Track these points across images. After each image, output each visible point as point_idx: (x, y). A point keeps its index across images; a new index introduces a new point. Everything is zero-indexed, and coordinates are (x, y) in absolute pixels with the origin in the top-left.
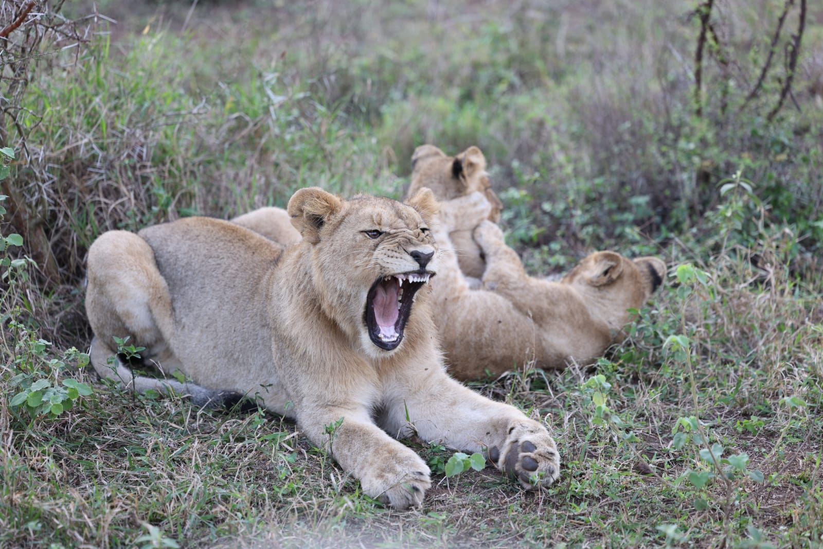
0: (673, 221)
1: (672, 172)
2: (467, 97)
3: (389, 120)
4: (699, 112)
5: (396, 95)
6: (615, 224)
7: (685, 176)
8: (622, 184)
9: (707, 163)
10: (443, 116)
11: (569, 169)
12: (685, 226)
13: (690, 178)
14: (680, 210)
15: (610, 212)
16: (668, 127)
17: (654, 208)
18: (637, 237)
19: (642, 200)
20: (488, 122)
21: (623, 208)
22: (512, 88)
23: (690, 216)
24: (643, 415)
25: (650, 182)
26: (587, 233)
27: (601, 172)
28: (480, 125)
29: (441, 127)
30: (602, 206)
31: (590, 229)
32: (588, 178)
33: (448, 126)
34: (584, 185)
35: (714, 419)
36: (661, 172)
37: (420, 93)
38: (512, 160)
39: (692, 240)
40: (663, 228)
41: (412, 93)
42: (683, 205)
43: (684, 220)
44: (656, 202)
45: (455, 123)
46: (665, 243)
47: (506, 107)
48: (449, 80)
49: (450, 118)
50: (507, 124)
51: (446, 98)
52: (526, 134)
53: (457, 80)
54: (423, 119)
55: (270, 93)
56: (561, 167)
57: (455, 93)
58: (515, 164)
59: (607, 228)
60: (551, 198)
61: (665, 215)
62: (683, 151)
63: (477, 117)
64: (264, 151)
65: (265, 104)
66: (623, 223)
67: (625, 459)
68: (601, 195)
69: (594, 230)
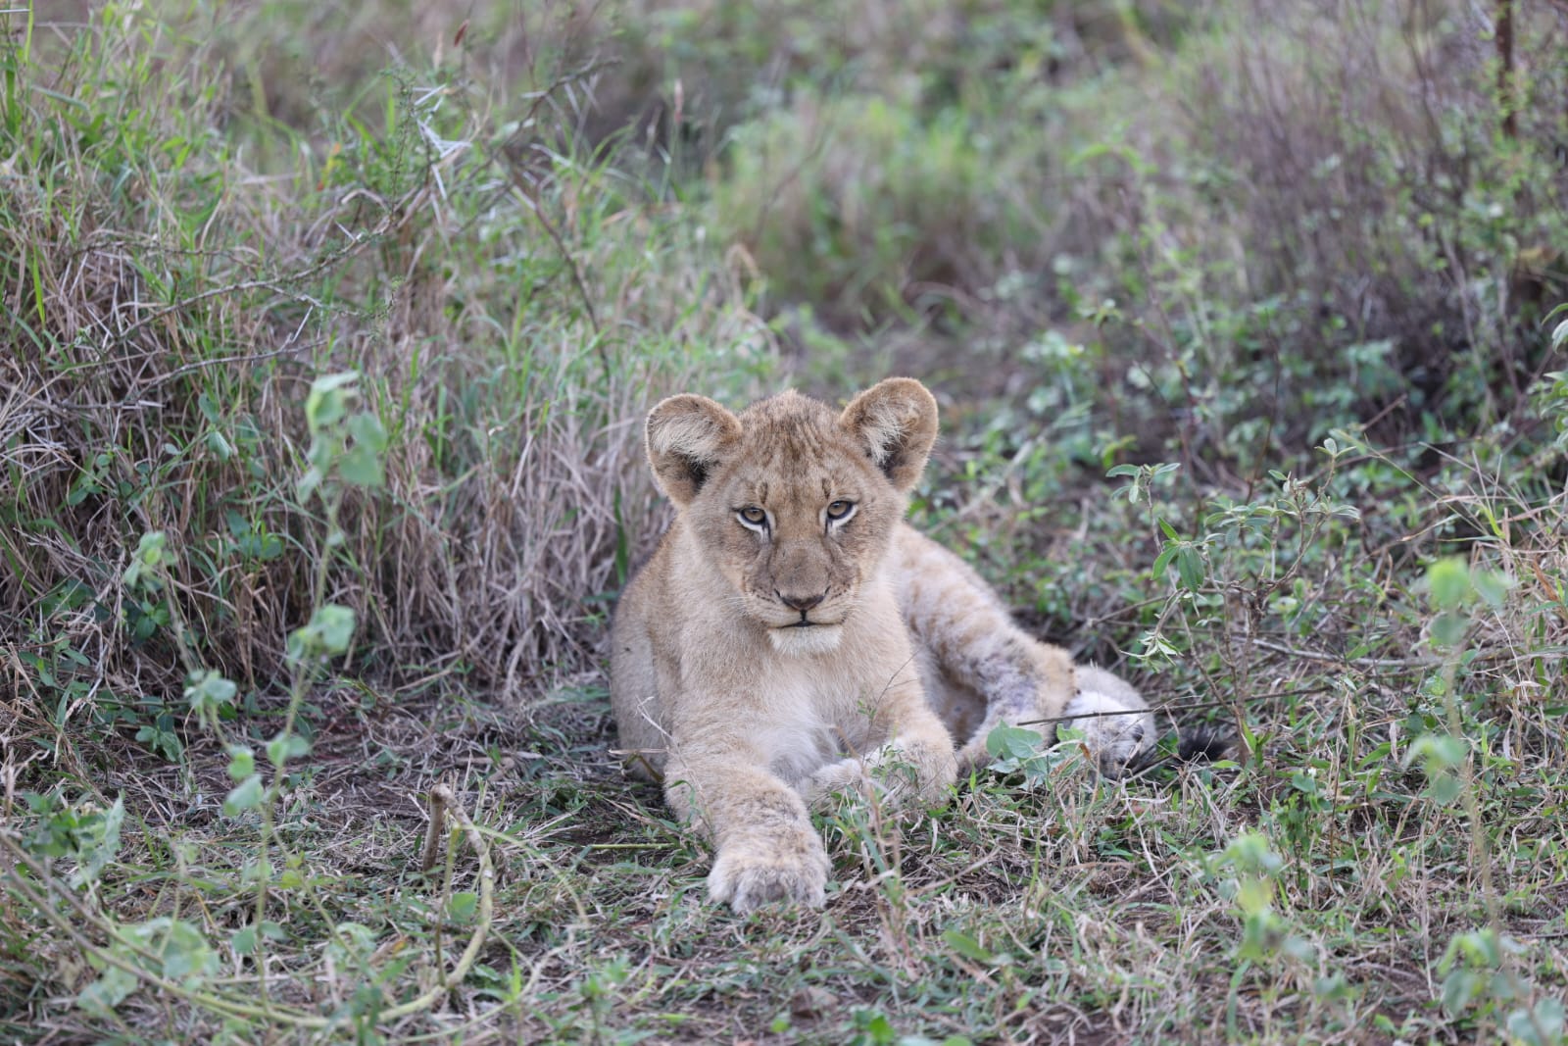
0: (1455, 401)
1: (1448, 277)
2: (946, 91)
3: (747, 163)
4: (1509, 126)
5: (764, 94)
6: (1309, 413)
7: (1479, 286)
8: (1324, 313)
9: (1532, 253)
10: (883, 150)
11: (1191, 281)
12: (1485, 410)
13: (1492, 291)
14: (1470, 375)
15: (1297, 385)
16: (1439, 159)
17: (1406, 370)
18: (1362, 449)
19: (1373, 352)
20: (998, 153)
21: (1329, 374)
22: (1054, 69)
23: (1496, 387)
24: (1378, 913)
25: (1395, 305)
26: (1241, 440)
27: (1275, 285)
28: (975, 167)
29: (877, 175)
30: (1278, 367)
31: (1248, 429)
32: (1238, 301)
33: (894, 172)
34: (1229, 322)
35: (1557, 914)
36: (1421, 276)
37: (826, 87)
38: (1053, 256)
39: (1500, 454)
40: (1428, 419)
41: (804, 92)
42: (1476, 359)
43: (1482, 398)
44: (1410, 356)
45: (912, 162)
46: (1429, 463)
47: (1039, 119)
48: (898, 49)
49: (901, 149)
50: (1043, 161)
51: (891, 99)
52: (1086, 192)
53: (918, 53)
54: (835, 157)
55: (431, 134)
56: (1171, 275)
57: (911, 86)
58: (1063, 264)
59: (1291, 423)
60: (1151, 354)
61: (1433, 388)
62: (1476, 221)
63: (967, 146)
64: (423, 276)
65: (421, 161)
66: (1329, 411)
67: (1334, 1031)
68: (1275, 342)
69: (1258, 434)
